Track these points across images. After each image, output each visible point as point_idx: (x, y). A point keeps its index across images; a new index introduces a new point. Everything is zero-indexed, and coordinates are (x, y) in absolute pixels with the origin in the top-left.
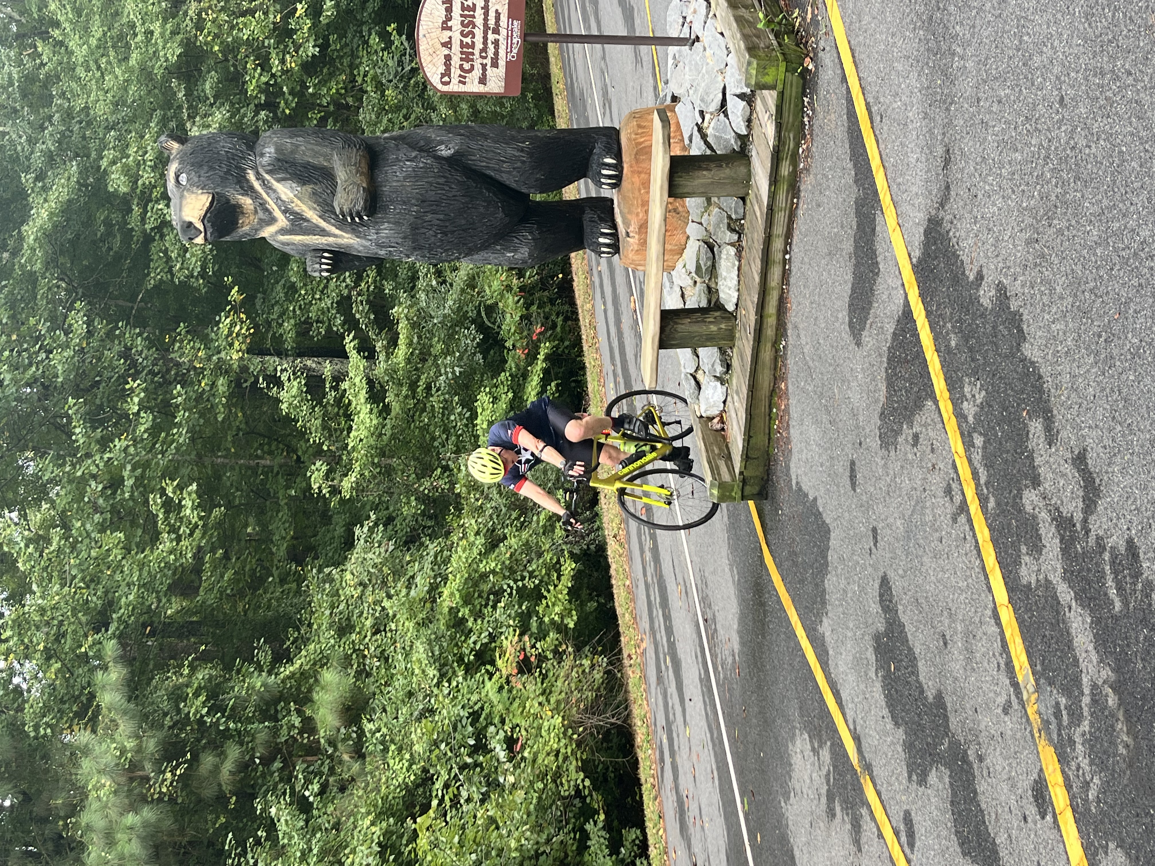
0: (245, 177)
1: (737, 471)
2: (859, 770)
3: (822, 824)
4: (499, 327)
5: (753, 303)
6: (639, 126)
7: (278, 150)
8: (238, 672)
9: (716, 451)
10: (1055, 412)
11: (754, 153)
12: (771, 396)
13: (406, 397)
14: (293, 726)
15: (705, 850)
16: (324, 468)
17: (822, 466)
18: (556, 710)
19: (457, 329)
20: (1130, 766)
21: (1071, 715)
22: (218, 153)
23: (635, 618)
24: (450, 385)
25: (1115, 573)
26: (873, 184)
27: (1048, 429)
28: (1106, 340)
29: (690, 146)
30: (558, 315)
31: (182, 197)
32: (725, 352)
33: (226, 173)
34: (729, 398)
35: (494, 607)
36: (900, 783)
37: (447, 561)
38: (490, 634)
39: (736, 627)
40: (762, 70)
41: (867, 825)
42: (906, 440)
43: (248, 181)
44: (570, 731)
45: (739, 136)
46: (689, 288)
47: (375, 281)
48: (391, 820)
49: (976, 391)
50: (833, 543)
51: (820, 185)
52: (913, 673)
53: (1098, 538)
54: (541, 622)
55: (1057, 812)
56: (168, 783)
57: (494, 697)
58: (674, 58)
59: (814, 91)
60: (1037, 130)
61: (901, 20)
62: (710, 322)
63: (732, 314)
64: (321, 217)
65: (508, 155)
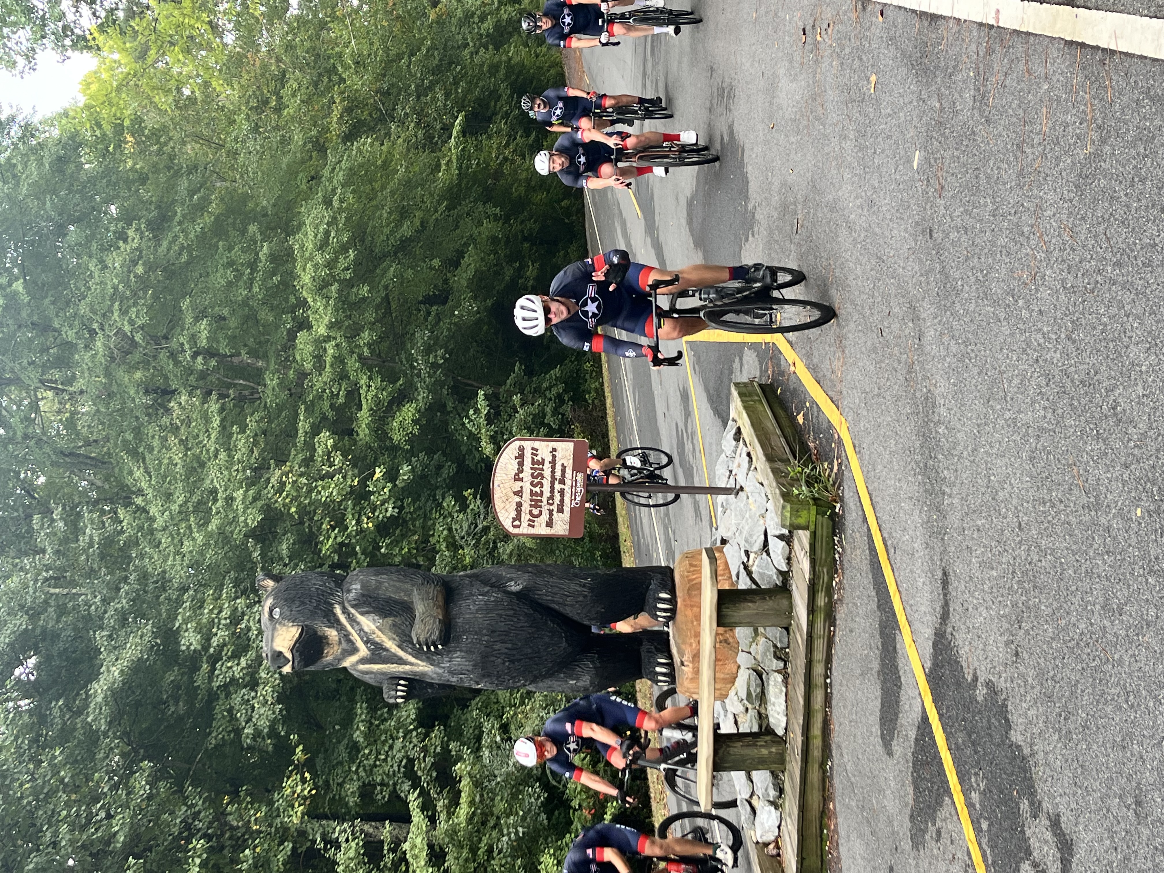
0: (332, 611)
4: (565, 786)
5: (799, 725)
6: (691, 565)
7: (364, 587)
10: (1036, 787)
11: (794, 587)
12: (821, 818)
13: (466, 860)
19: (521, 788)
22: (310, 590)
24: (513, 848)
26: (892, 608)
27: (1032, 804)
29: (737, 582)
31: (274, 629)
32: (777, 776)
33: (315, 607)
34: (783, 823)
40: (795, 512)
42: (931, 837)
43: (335, 615)
45: (780, 572)
46: (741, 715)
49: (980, 780)
51: (851, 612)
58: (722, 506)
59: (842, 531)
60: (1005, 550)
61: (905, 467)
62: (761, 746)
63: (781, 738)
64: (399, 646)
65: (571, 590)
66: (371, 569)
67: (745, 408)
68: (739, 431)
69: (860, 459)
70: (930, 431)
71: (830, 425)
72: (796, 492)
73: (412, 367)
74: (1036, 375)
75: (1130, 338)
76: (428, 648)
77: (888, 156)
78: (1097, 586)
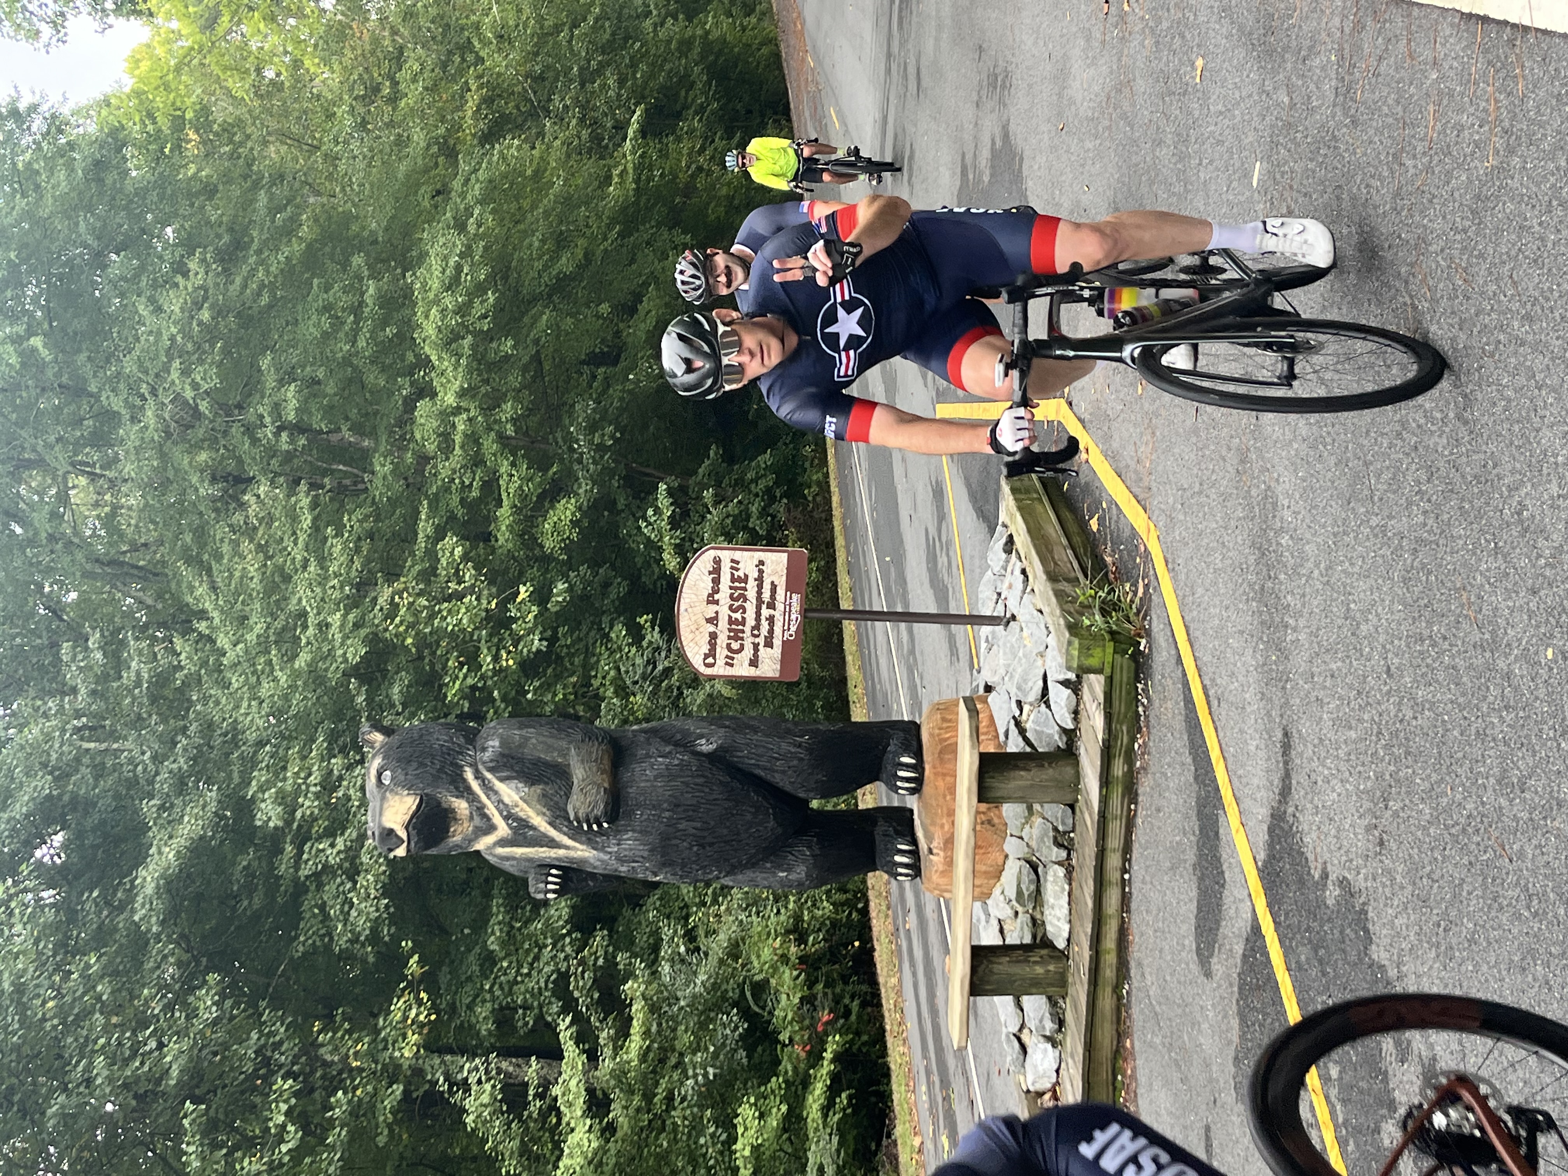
0: (461, 775)
4: (771, 1013)
5: (1086, 935)
6: (944, 720)
7: (503, 743)
11: (1082, 751)
12: (1115, 1058)
13: (638, 1110)
19: (712, 1015)
22: (431, 747)
24: (700, 1094)
26: (1214, 779)
28: (1445, 930)
29: (1006, 743)
30: (852, 998)
31: (383, 799)
32: (1056, 1003)
33: (439, 771)
34: (1063, 1065)
40: (1085, 650)
43: (465, 780)
45: (1064, 731)
46: (1009, 921)
51: (1159, 785)
58: (987, 641)
59: (1148, 676)
60: (1368, 704)
61: (1234, 591)
62: (1035, 962)
63: (1062, 952)
64: (550, 824)
65: (782, 752)
66: (513, 720)
67: (1020, 509)
68: (1010, 540)
69: (1175, 579)
70: (1269, 541)
71: (1134, 533)
72: (1087, 622)
73: (572, 450)
74: (1414, 467)
75: (1543, 417)
76: (590, 826)
77: (1217, 169)
78: (1491, 753)
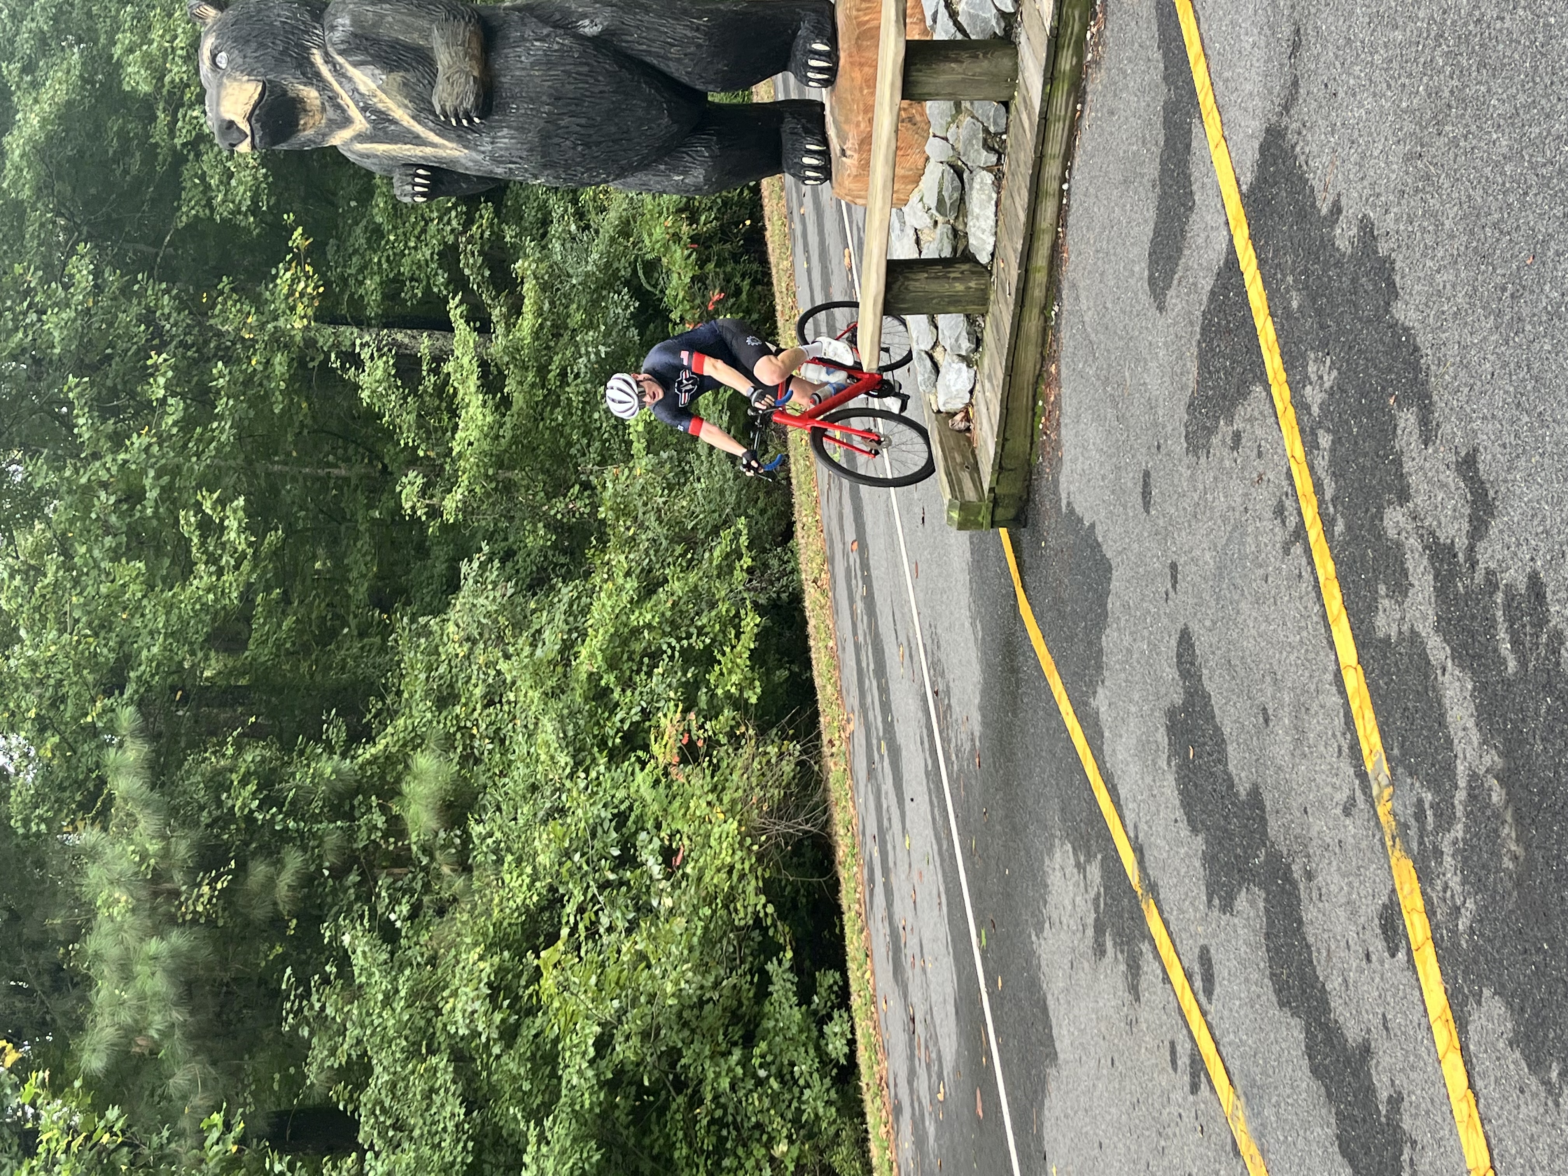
0: (308, 59)
1: (986, 487)
2: (1140, 892)
3: (1086, 965)
4: (662, 291)
5: (1015, 251)
7: (355, 22)
8: (301, 753)
9: (959, 459)
10: (1435, 398)
11: (1023, 39)
12: (1037, 382)
13: (533, 385)
14: (375, 827)
15: (927, 999)
16: (420, 481)
17: (1103, 480)
18: (731, 811)
19: (604, 293)
20: (1518, 885)
21: (1438, 815)
22: (271, 24)
23: (840, 692)
24: (593, 371)
25: (1511, 621)
26: (1190, 80)
27: (1425, 421)
28: (1512, 296)
29: (933, 28)
30: (743, 277)
31: (220, 85)
32: (975, 321)
33: (282, 53)
34: (978, 387)
35: (650, 674)
36: (1196, 910)
37: (586, 611)
38: (643, 710)
39: (977, 701)
41: (1149, 967)
42: (1224, 442)
43: (312, 65)
44: (749, 841)
45: (1003, 15)
46: (926, 231)
47: (491, 225)
48: (506, 954)
49: (1324, 370)
50: (1115, 585)
51: (1115, 83)
52: (1220, 761)
53: (1489, 572)
54: (713, 696)
55: (1413, 947)
56: (205, 899)
57: (647, 793)
62: (955, 279)
63: (985, 267)
64: (413, 117)
65: (678, 36)
76: (459, 121)
